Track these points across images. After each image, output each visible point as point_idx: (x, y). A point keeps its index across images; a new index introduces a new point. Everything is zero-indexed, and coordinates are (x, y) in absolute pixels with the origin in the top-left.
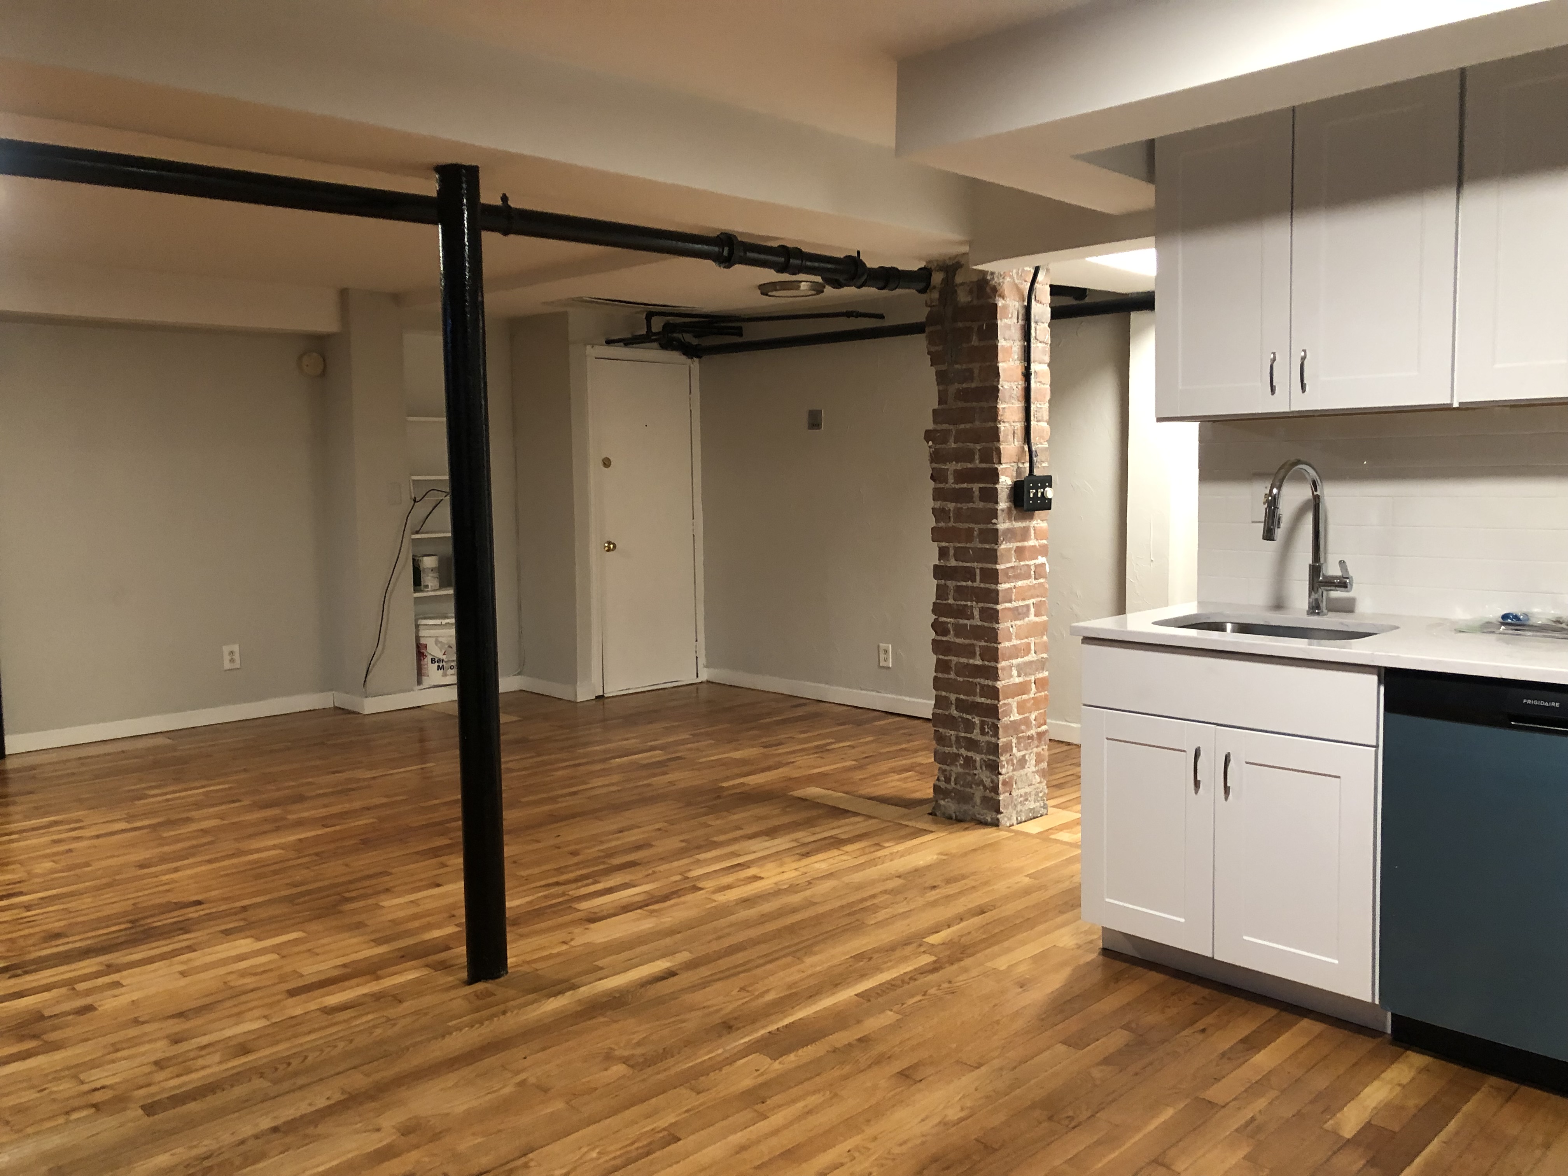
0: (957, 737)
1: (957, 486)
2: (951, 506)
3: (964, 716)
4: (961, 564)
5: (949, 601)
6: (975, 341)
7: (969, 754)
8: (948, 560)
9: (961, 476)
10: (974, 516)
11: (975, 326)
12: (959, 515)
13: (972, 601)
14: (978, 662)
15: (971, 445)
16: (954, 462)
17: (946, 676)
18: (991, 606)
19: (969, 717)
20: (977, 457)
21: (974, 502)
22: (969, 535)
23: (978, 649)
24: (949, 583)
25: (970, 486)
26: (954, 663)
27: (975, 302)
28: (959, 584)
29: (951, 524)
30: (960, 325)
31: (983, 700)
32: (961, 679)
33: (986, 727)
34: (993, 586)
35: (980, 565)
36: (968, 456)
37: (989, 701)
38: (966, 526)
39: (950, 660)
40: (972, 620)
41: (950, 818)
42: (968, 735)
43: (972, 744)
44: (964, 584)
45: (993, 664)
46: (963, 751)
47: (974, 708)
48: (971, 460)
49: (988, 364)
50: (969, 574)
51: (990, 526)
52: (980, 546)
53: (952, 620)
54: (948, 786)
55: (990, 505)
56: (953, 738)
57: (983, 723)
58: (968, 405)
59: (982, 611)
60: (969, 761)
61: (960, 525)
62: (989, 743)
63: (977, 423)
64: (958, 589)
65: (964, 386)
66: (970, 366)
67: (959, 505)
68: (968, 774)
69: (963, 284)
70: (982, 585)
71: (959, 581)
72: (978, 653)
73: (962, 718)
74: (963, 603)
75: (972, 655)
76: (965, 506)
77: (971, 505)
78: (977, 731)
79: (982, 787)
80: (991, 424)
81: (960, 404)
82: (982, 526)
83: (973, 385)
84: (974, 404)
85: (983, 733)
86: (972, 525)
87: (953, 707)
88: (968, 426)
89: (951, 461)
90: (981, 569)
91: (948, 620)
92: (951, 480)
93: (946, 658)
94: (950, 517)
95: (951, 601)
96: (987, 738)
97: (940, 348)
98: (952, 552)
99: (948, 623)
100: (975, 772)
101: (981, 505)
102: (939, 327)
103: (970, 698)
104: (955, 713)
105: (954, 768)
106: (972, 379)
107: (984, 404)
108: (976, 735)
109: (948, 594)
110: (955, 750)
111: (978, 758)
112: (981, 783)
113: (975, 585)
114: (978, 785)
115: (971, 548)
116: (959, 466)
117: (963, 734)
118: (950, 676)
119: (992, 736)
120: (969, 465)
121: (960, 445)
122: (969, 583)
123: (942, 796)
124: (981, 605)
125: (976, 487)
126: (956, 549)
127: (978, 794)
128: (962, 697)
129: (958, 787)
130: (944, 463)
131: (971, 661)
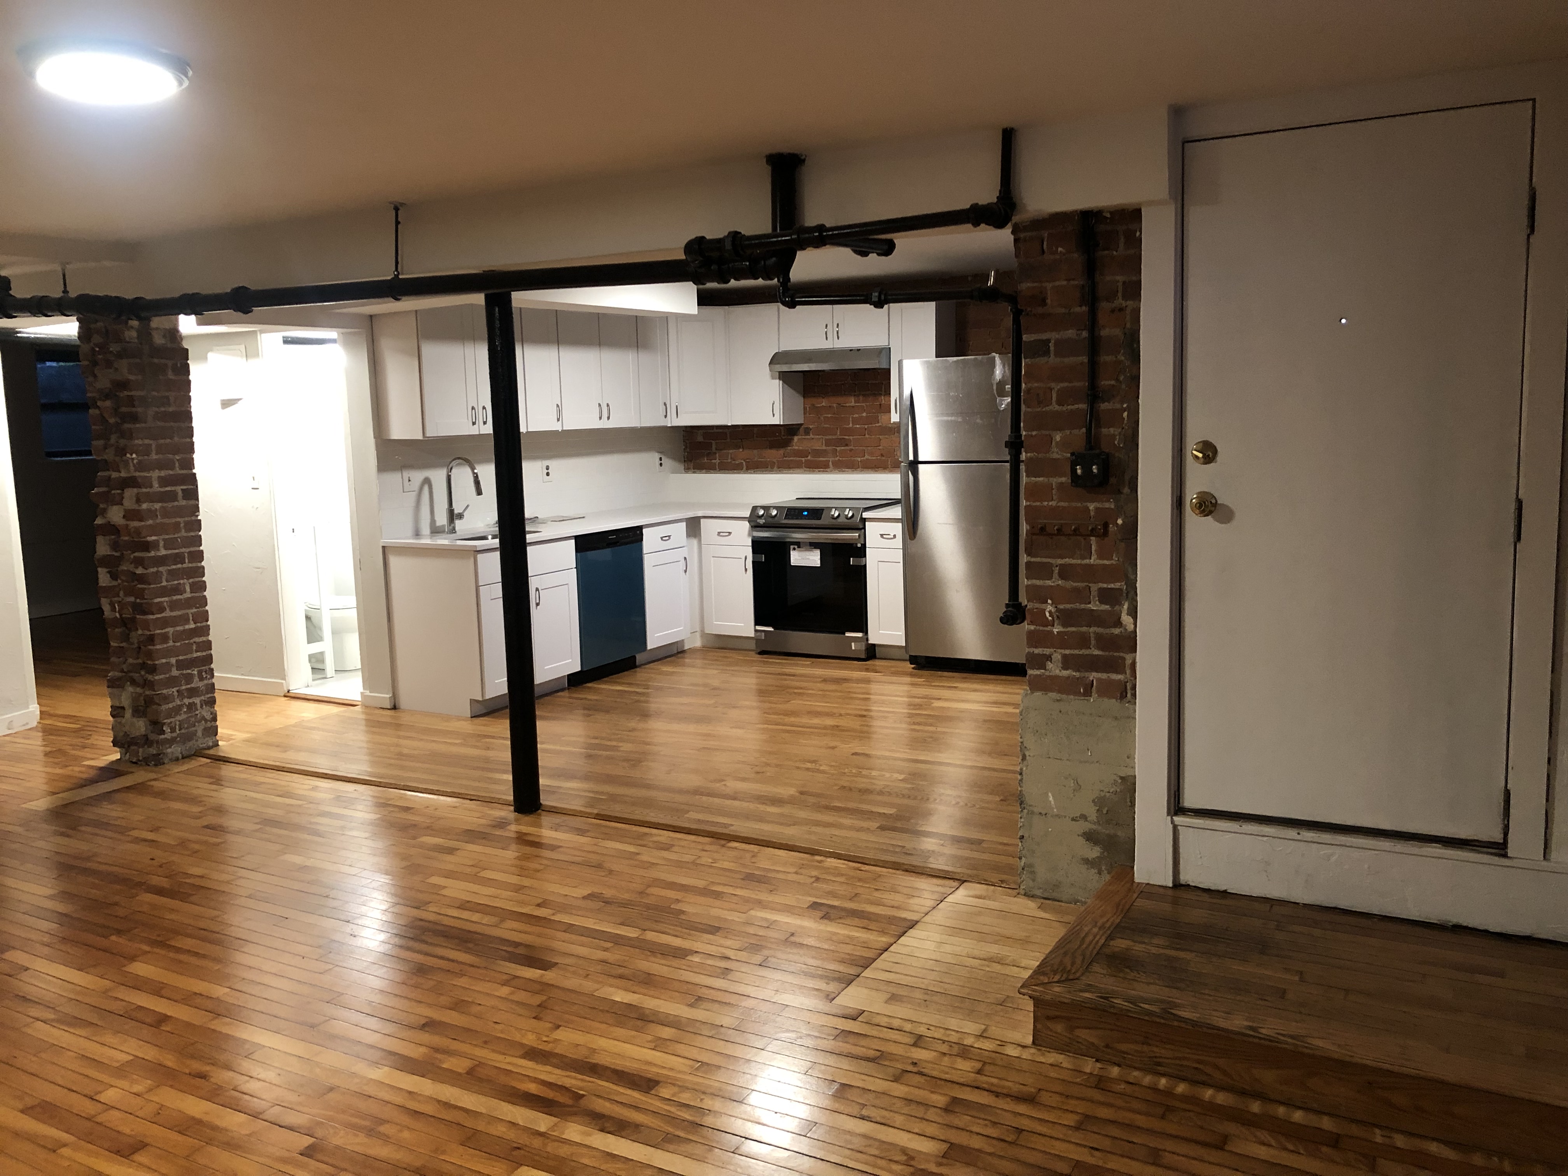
0: (178, 691)
1: (162, 490)
2: (157, 506)
3: (185, 672)
4: (170, 552)
5: (163, 584)
6: (171, 375)
7: (191, 701)
8: (158, 550)
9: (163, 481)
10: (179, 512)
11: (170, 363)
12: (166, 514)
13: (183, 579)
14: (192, 626)
15: (170, 456)
16: (157, 471)
17: (165, 646)
18: (200, 579)
19: (189, 671)
20: (177, 465)
21: (178, 501)
22: (176, 527)
23: (191, 616)
24: (161, 569)
25: (173, 488)
26: (171, 632)
27: (169, 346)
28: (169, 568)
29: (159, 520)
30: (156, 361)
31: (199, 654)
32: (179, 644)
33: (204, 673)
34: (199, 565)
35: (188, 550)
36: (169, 465)
37: (204, 654)
38: (173, 520)
39: (168, 632)
40: (184, 594)
41: (177, 759)
42: (189, 686)
43: (193, 692)
44: (174, 567)
45: (204, 624)
46: (187, 701)
47: (192, 663)
48: (173, 469)
49: (182, 393)
50: (179, 558)
51: (193, 518)
52: (185, 534)
53: (166, 599)
54: (174, 735)
55: (192, 502)
56: (176, 693)
57: (200, 673)
58: (167, 424)
59: (192, 586)
60: (191, 707)
61: (166, 521)
62: (207, 685)
63: (176, 439)
64: (170, 572)
65: (163, 409)
66: (167, 394)
67: (165, 505)
68: (191, 717)
69: (157, 329)
70: (190, 565)
71: (170, 566)
72: (191, 618)
73: (183, 674)
74: (176, 582)
75: (187, 621)
76: (170, 505)
77: (176, 503)
78: (196, 679)
79: (203, 722)
80: (188, 440)
81: (159, 424)
82: (186, 519)
83: (171, 409)
84: (172, 424)
85: (201, 679)
86: (178, 519)
87: (174, 669)
88: (168, 441)
89: (153, 470)
90: (189, 553)
91: (163, 599)
92: (156, 485)
93: (163, 631)
94: (157, 516)
95: (164, 583)
96: (206, 682)
97: (140, 377)
98: (162, 544)
99: (162, 602)
100: (197, 712)
101: (184, 503)
102: (138, 360)
103: (189, 656)
104: (175, 672)
105: (179, 718)
106: (169, 405)
107: (183, 425)
108: (196, 683)
109: (161, 578)
110: (179, 703)
111: (197, 700)
112: (204, 718)
113: (185, 566)
114: (199, 722)
115: (179, 537)
116: (163, 473)
117: (184, 687)
118: (169, 645)
119: (209, 679)
120: (171, 472)
121: (160, 456)
122: (179, 566)
123: (168, 746)
124: (191, 580)
125: (179, 489)
126: (164, 540)
127: (199, 729)
128: (181, 658)
129: (183, 731)
130: (148, 471)
131: (187, 627)
